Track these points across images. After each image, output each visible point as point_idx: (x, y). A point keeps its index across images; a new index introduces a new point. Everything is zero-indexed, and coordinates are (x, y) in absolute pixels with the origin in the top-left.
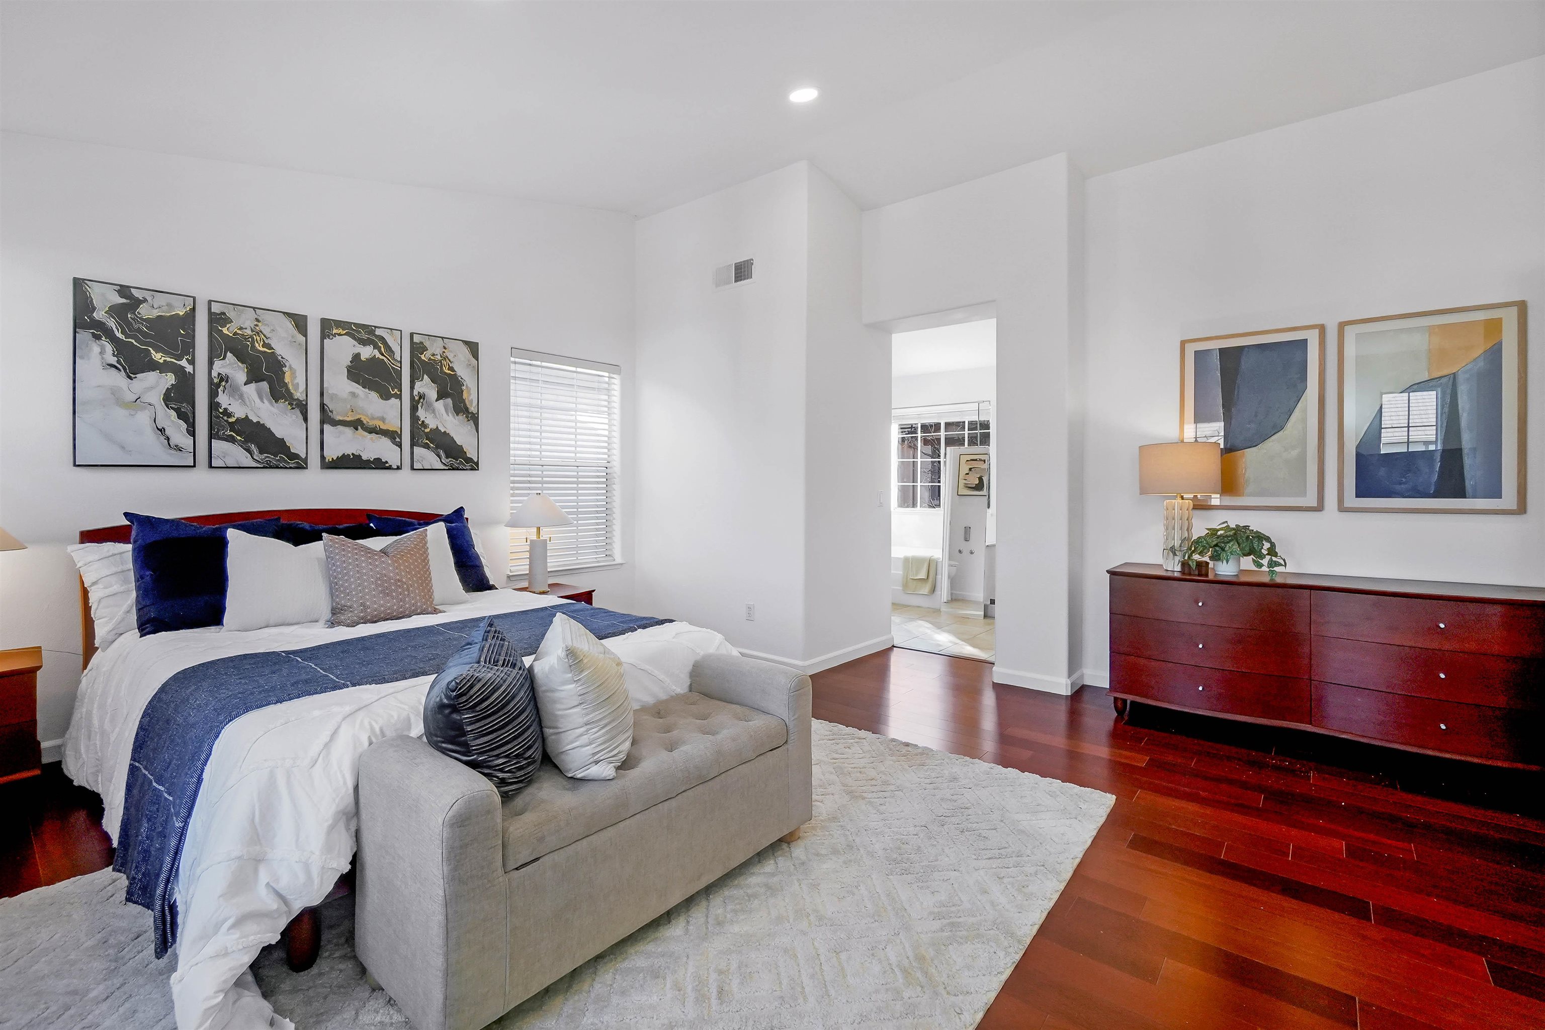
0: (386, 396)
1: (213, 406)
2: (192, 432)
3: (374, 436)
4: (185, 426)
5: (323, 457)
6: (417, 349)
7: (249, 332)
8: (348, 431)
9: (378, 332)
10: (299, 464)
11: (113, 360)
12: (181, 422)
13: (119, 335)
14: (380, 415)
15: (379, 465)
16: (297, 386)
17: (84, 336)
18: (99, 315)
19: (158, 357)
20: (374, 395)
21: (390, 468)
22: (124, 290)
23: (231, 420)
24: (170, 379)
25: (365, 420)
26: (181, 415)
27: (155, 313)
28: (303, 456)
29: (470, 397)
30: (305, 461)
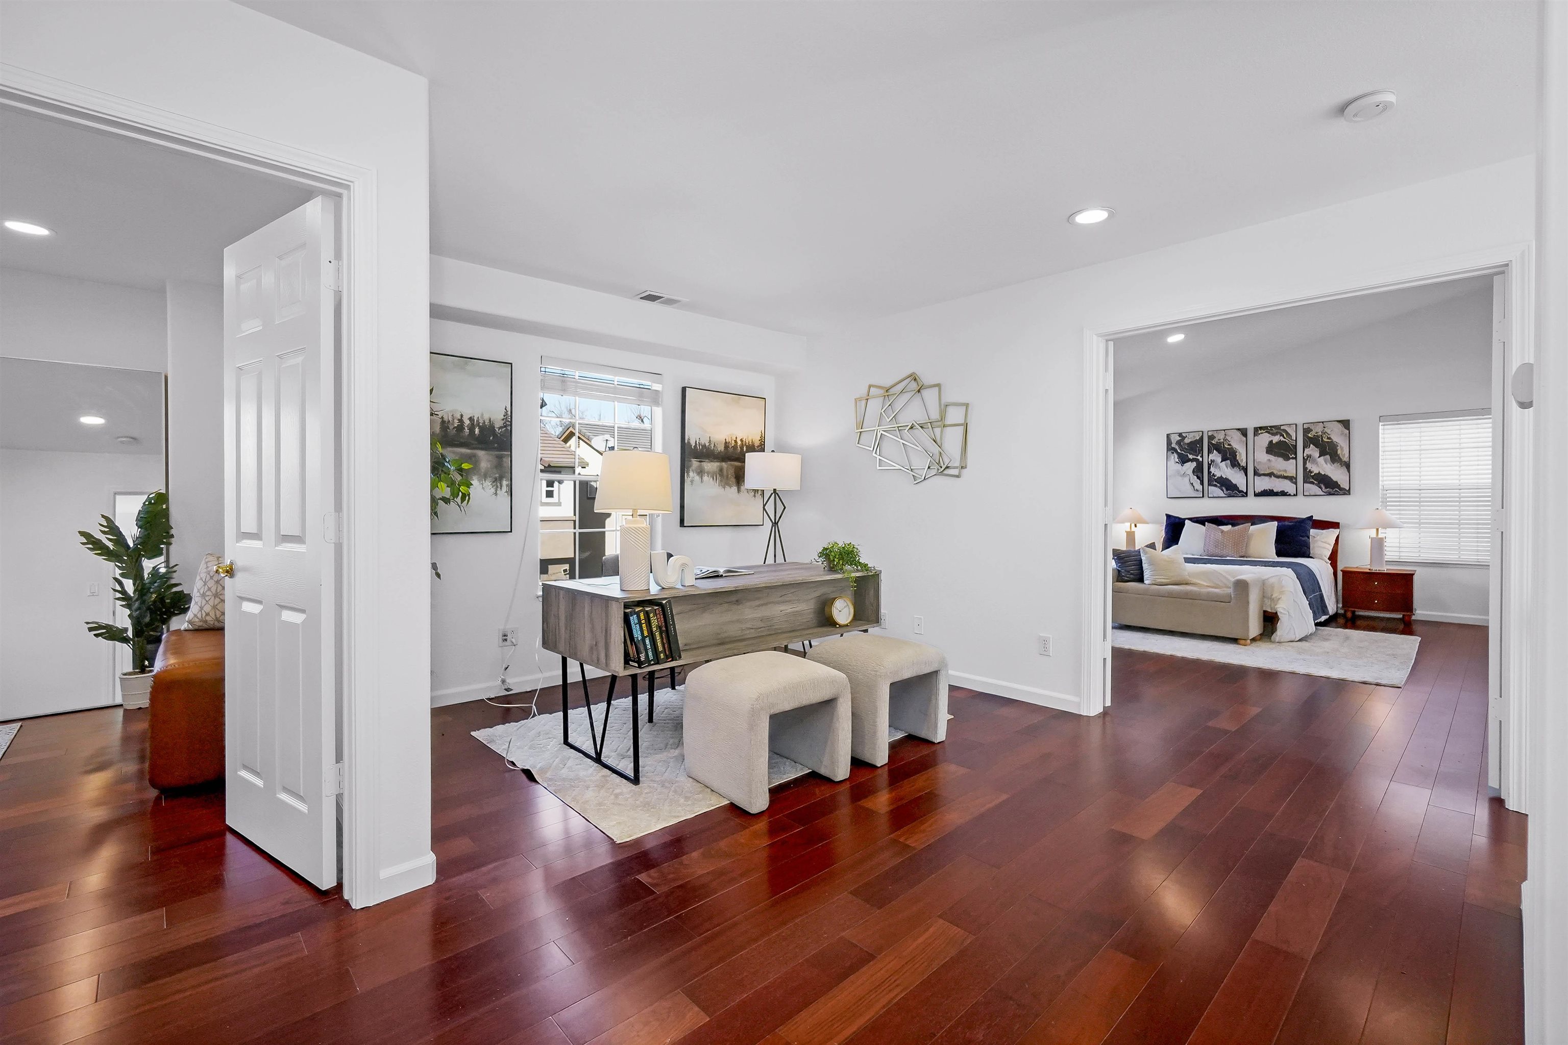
0: (1287, 458)
1: (1209, 472)
2: (1202, 483)
3: (1280, 479)
4: (1199, 481)
5: (1255, 492)
6: (1306, 431)
7: (1222, 440)
8: (1267, 478)
9: (1282, 428)
10: (1245, 494)
11: (1177, 460)
12: (1198, 480)
13: (1179, 451)
14: (1284, 469)
15: (1283, 494)
16: (1242, 460)
17: (1170, 453)
18: (1174, 445)
19: (1191, 457)
20: (1280, 460)
21: (1290, 495)
22: (1180, 435)
23: (1215, 478)
24: (1194, 464)
25: (1275, 472)
26: (1198, 478)
27: (1190, 440)
28: (1245, 491)
29: (1343, 452)
30: (1246, 493)
